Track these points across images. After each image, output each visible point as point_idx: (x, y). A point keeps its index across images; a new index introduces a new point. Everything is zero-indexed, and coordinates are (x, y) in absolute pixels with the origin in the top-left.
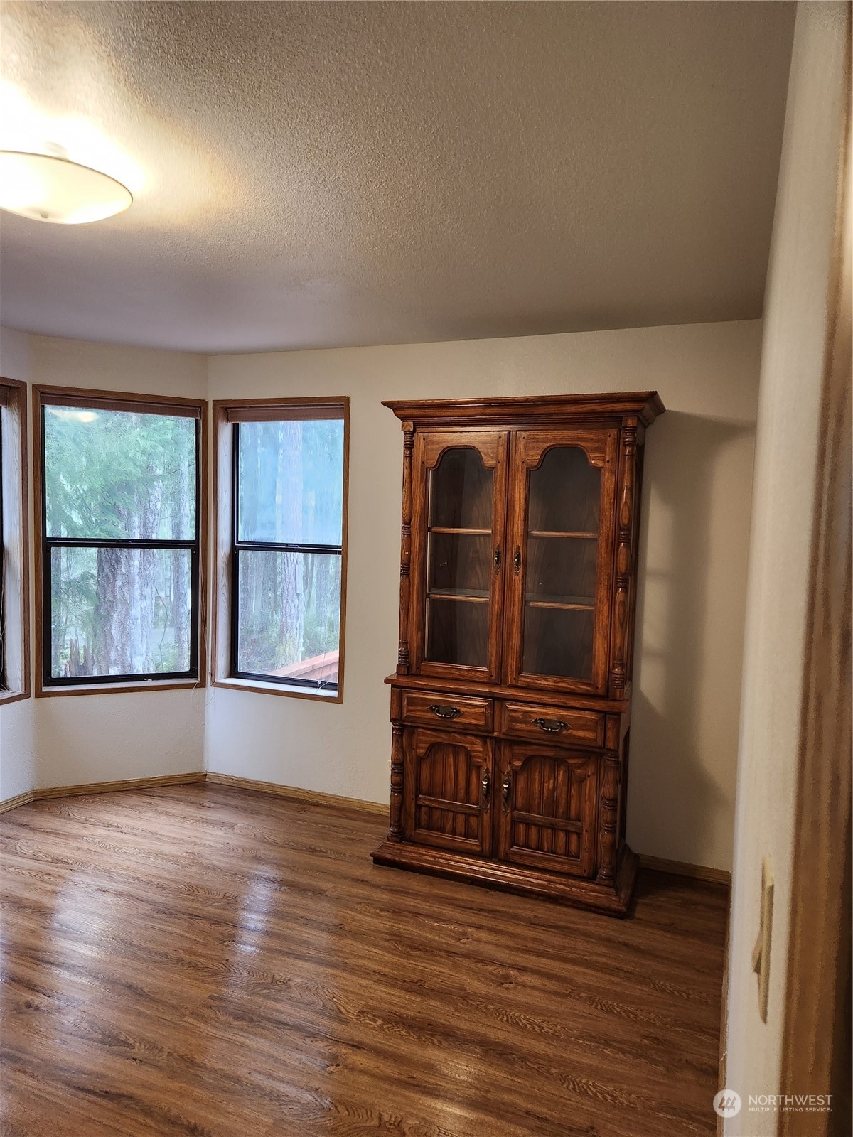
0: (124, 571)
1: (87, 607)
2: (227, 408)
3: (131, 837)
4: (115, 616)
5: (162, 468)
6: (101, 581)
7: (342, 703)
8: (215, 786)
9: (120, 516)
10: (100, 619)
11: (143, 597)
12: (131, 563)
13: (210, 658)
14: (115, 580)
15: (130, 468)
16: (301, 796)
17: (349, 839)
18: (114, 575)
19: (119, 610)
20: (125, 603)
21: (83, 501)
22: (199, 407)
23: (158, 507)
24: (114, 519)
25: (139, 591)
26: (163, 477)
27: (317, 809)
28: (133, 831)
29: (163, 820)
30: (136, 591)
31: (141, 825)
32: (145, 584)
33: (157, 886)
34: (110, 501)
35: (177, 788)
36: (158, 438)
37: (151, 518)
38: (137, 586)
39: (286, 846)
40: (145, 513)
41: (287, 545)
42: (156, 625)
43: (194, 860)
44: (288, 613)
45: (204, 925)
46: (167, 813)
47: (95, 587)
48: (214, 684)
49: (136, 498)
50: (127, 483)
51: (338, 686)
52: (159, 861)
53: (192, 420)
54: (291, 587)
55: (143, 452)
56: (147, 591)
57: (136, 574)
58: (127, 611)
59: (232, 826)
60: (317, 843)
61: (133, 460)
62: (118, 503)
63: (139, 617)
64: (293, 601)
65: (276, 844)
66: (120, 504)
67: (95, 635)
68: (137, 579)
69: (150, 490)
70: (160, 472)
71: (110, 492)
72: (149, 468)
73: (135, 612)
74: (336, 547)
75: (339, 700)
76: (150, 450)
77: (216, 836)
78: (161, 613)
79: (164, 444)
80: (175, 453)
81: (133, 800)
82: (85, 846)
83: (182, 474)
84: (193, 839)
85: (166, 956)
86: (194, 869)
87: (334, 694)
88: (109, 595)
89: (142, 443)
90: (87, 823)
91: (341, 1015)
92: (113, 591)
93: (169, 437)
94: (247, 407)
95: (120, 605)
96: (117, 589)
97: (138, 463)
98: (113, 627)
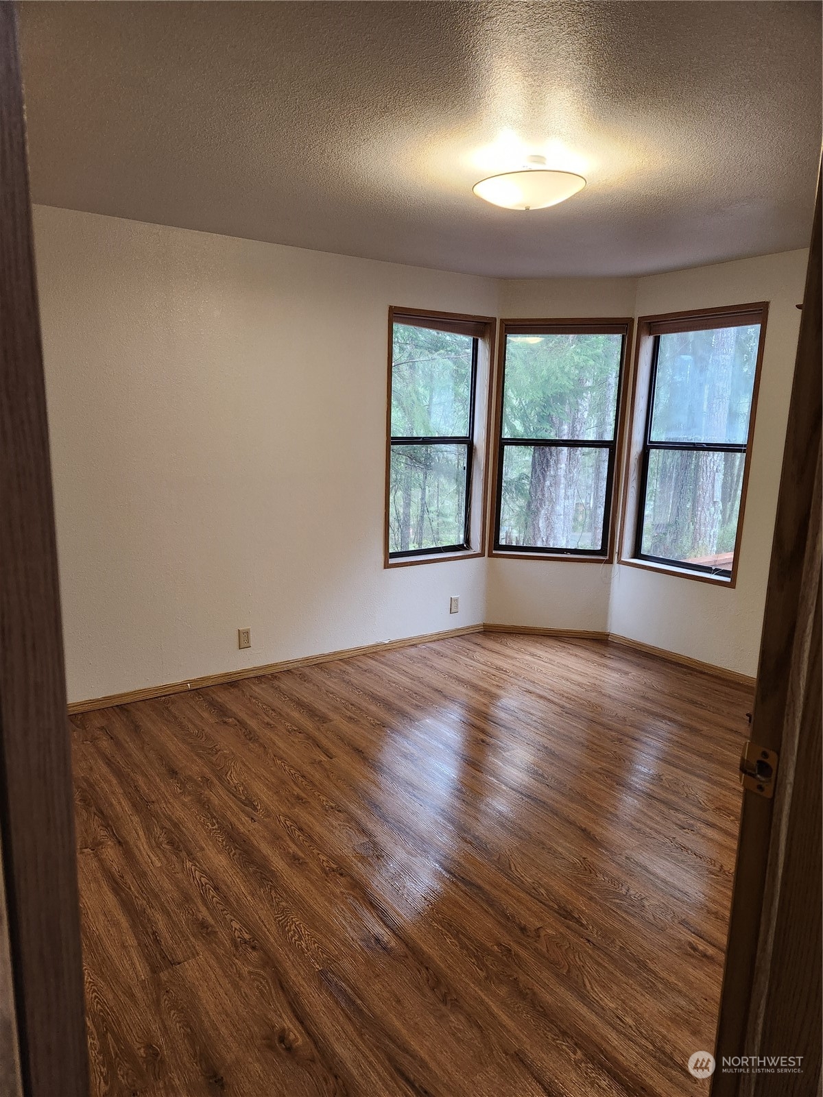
0: (552, 472)
1: (522, 502)
2: (650, 323)
3: (550, 665)
4: (543, 512)
5: (591, 380)
6: (534, 481)
7: (734, 588)
8: (615, 645)
9: (553, 425)
10: (531, 512)
11: (567, 497)
12: (559, 466)
13: (618, 540)
14: (544, 480)
15: (564, 381)
16: (690, 664)
17: (728, 701)
18: (544, 478)
19: (547, 507)
20: (551, 501)
21: (525, 412)
22: (627, 324)
23: (585, 416)
24: (548, 427)
25: (564, 491)
26: (591, 388)
27: (703, 676)
28: (551, 662)
29: (573, 659)
30: (561, 491)
31: (557, 659)
32: (568, 486)
33: (567, 698)
34: (546, 411)
35: (585, 641)
36: (590, 352)
37: (578, 426)
38: (562, 486)
39: (671, 695)
40: (574, 422)
41: (694, 444)
42: (574, 529)
43: (595, 688)
44: (702, 521)
45: (599, 728)
46: (576, 655)
47: (528, 487)
48: (620, 562)
49: (567, 409)
50: (561, 394)
51: (732, 574)
52: (569, 683)
53: (618, 337)
54: (708, 495)
55: (577, 367)
56: (570, 492)
57: (562, 475)
58: (553, 508)
59: (627, 673)
60: (700, 699)
61: (567, 374)
62: (552, 413)
63: (562, 513)
64: (708, 509)
65: (663, 693)
66: (554, 414)
67: (526, 527)
68: (563, 480)
69: (579, 401)
70: (589, 384)
71: (547, 403)
72: (580, 381)
73: (559, 509)
74: (741, 446)
75: (732, 585)
76: (581, 365)
77: (613, 677)
78: (580, 518)
79: (596, 358)
80: (605, 365)
81: (551, 642)
82: (518, 664)
83: (609, 384)
84: (595, 676)
85: (571, 738)
86: (594, 694)
87: (728, 580)
88: (539, 493)
89: (576, 358)
90: (519, 651)
91: (699, 804)
92: (542, 490)
93: (599, 351)
94: (668, 321)
95: (547, 503)
96: (546, 489)
97: (571, 377)
98: (541, 522)
